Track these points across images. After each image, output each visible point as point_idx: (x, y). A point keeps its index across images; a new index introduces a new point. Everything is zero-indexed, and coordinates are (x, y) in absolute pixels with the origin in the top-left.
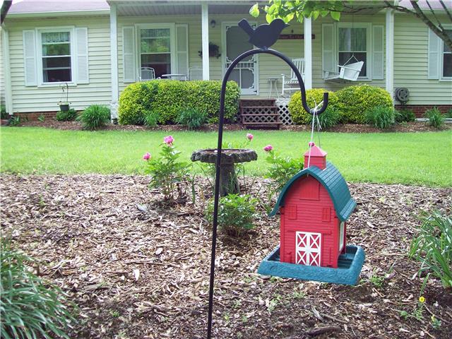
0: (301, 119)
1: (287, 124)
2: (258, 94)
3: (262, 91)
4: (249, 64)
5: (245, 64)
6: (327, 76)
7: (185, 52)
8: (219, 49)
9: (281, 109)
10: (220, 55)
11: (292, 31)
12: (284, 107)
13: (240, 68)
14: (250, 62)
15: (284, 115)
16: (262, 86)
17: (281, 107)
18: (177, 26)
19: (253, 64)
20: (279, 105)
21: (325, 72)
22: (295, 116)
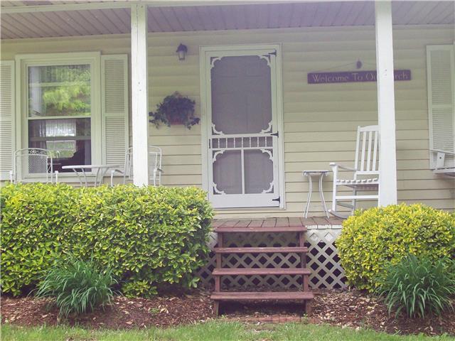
0: (365, 280)
1: (337, 286)
2: (282, 205)
3: (291, 198)
4: (262, 139)
5: (254, 139)
6: (439, 163)
7: (121, 114)
8: (196, 108)
9: (322, 252)
10: (197, 121)
11: (359, 65)
12: (329, 245)
13: (242, 149)
14: (263, 134)
15: (330, 266)
16: (291, 188)
17: (322, 245)
18: (105, 57)
19: (270, 139)
20: (315, 241)
21: (435, 154)
22: (351, 274)
